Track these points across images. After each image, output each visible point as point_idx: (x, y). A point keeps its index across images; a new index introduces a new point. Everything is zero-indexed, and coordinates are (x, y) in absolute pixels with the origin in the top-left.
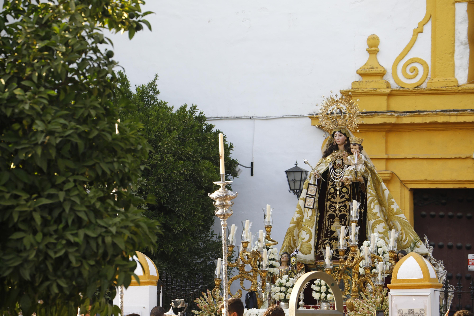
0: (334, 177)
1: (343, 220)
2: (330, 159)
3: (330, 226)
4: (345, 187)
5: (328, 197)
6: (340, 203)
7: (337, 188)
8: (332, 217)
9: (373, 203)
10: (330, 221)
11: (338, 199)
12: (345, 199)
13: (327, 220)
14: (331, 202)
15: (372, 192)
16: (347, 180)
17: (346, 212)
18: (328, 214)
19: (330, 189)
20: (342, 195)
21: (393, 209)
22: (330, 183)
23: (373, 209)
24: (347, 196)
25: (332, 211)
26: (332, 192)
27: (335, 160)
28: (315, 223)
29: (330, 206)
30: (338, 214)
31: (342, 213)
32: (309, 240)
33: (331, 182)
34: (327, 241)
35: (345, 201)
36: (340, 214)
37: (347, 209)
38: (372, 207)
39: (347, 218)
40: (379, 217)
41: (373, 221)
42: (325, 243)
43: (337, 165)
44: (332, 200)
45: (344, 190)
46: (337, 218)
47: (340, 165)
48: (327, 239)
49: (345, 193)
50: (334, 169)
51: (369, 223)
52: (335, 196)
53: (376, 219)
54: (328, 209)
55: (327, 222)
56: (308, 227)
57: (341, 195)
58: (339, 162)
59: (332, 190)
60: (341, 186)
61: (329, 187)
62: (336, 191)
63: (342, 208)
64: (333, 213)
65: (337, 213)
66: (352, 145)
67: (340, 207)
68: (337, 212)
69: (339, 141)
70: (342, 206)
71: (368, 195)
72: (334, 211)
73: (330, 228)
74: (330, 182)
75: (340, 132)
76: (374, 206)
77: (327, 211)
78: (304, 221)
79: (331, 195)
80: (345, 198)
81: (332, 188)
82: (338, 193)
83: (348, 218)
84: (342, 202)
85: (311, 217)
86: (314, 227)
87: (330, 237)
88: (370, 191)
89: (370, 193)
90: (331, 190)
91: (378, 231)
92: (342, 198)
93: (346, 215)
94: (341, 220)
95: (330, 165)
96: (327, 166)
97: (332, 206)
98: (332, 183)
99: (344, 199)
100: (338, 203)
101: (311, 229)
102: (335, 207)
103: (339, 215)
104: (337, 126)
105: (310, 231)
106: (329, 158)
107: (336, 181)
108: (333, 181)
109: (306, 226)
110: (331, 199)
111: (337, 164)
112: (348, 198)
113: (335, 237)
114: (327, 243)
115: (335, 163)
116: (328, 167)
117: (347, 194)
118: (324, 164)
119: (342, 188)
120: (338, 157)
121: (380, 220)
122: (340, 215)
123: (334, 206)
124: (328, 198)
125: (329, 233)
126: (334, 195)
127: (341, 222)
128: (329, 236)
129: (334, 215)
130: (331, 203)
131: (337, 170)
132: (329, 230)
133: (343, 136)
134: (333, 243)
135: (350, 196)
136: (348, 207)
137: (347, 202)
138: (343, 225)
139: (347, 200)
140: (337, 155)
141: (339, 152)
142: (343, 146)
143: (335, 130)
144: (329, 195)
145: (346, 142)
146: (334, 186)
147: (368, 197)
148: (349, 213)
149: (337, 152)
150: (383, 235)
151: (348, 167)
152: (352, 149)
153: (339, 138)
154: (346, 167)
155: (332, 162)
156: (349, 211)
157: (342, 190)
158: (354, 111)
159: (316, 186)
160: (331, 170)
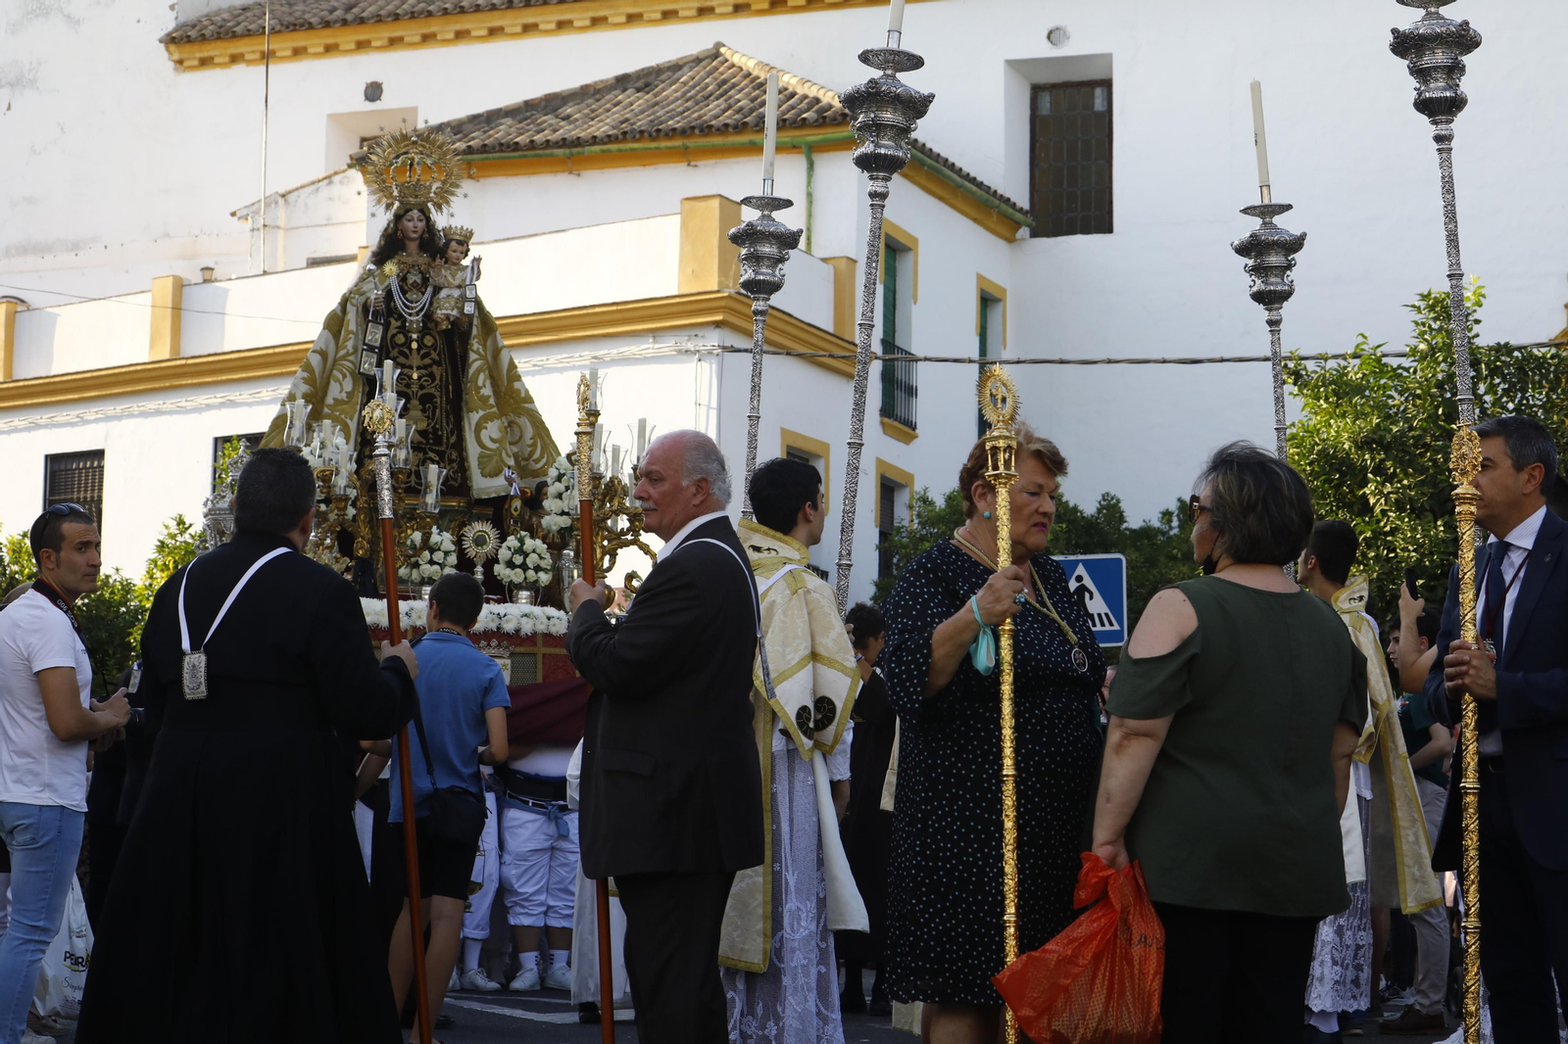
0: (403, 310)
2: (393, 269)
4: (431, 335)
5: (389, 352)
6: (419, 368)
7: (410, 334)
9: (479, 375)
11: (415, 360)
12: (430, 362)
14: (398, 363)
15: (481, 350)
16: (447, 317)
17: (434, 389)
19: (394, 336)
20: (424, 351)
21: (518, 390)
22: (394, 324)
23: (481, 388)
24: (434, 355)
25: (401, 384)
26: (399, 342)
27: (405, 272)
28: (358, 407)
30: (417, 392)
31: (425, 391)
33: (396, 320)
35: (430, 366)
36: (420, 393)
37: (436, 383)
38: (480, 383)
39: (436, 402)
40: (492, 407)
41: (481, 413)
43: (412, 285)
44: (401, 360)
45: (428, 341)
46: (415, 402)
47: (418, 284)
49: (428, 347)
50: (404, 292)
52: (407, 351)
56: (343, 416)
57: (422, 352)
58: (414, 278)
59: (400, 339)
60: (420, 332)
61: (392, 331)
62: (409, 341)
63: (425, 381)
64: (406, 390)
65: (415, 390)
66: (453, 244)
67: (419, 378)
68: (415, 388)
69: (415, 232)
70: (424, 376)
71: (473, 356)
72: (408, 386)
74: (393, 321)
75: (421, 210)
76: (484, 381)
79: (396, 350)
80: (431, 359)
81: (399, 333)
82: (414, 345)
84: (425, 367)
85: (350, 395)
88: (478, 349)
89: (477, 352)
91: (490, 437)
92: (423, 357)
93: (434, 397)
94: (424, 406)
95: (393, 282)
96: (386, 283)
97: (402, 374)
98: (399, 324)
99: (427, 361)
100: (415, 369)
101: (349, 421)
102: (410, 378)
103: (419, 395)
104: (416, 196)
105: (347, 425)
106: (390, 268)
107: (407, 317)
108: (402, 317)
109: (338, 413)
111: (410, 281)
112: (437, 358)
115: (404, 279)
116: (388, 287)
117: (435, 350)
118: (379, 279)
119: (423, 337)
120: (413, 266)
121: (495, 413)
122: (421, 395)
123: (405, 375)
124: (391, 355)
126: (405, 350)
127: (424, 411)
129: (408, 394)
130: (399, 367)
131: (412, 295)
135: (439, 355)
136: (438, 378)
137: (435, 368)
138: (428, 417)
139: (435, 362)
140: (410, 260)
141: (413, 254)
142: (417, 242)
143: (408, 207)
144: (393, 348)
145: (426, 235)
146: (403, 329)
147: (471, 360)
148: (441, 392)
149: (408, 256)
150: (497, 445)
151: (437, 290)
152: (455, 251)
153: (413, 225)
154: (430, 290)
155: (398, 275)
156: (440, 387)
157: (422, 340)
158: (450, 170)
159: (381, 326)
160: (397, 293)
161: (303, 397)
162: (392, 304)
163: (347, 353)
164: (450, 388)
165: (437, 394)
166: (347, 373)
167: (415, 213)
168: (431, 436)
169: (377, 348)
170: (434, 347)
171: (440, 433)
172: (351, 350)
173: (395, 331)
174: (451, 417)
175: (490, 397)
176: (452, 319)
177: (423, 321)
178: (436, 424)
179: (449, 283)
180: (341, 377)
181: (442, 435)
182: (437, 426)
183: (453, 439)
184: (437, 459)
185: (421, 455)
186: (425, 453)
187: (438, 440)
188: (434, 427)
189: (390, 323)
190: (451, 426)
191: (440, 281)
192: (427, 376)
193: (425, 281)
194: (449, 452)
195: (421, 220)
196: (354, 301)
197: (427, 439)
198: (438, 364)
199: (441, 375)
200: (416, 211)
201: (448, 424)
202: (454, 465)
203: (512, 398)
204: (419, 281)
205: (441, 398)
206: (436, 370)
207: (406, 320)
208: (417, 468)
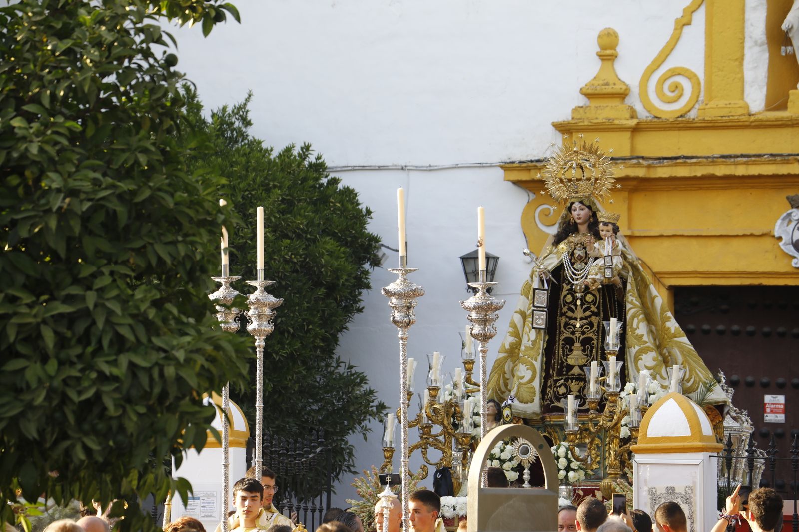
0: (571, 277)
1: (588, 348)
2: (565, 247)
3: (565, 358)
4: (590, 293)
5: (562, 309)
6: (581, 319)
7: (577, 295)
8: (570, 342)
9: (636, 319)
10: (567, 348)
11: (579, 313)
12: (590, 314)
13: (560, 348)
14: (567, 317)
15: (634, 301)
16: (595, 281)
17: (592, 334)
18: (562, 338)
19: (565, 296)
20: (586, 306)
21: (669, 328)
22: (566, 287)
23: (636, 329)
24: (593, 309)
25: (568, 332)
26: (568, 301)
27: (573, 248)
28: (541, 351)
29: (567, 325)
31: (585, 336)
32: (532, 380)
33: (567, 285)
34: (562, 382)
36: (582, 337)
37: (594, 329)
38: (635, 326)
39: (593, 344)
40: (646, 343)
41: (637, 348)
42: (558, 385)
43: (577, 257)
44: (570, 314)
45: (589, 298)
46: (577, 345)
47: (582, 257)
48: (562, 379)
49: (589, 303)
50: (573, 264)
51: (629, 352)
52: (574, 308)
53: (642, 346)
54: (562, 329)
55: (561, 350)
56: (530, 359)
57: (584, 307)
58: (579, 252)
59: (569, 299)
60: (583, 292)
61: (564, 293)
62: (575, 299)
63: (586, 328)
64: (571, 336)
65: (577, 336)
66: (601, 224)
67: (582, 327)
68: (578, 334)
69: (579, 218)
70: (585, 325)
71: (628, 306)
72: (573, 333)
73: (566, 361)
74: (564, 285)
75: (581, 202)
76: (638, 324)
77: (560, 333)
78: (523, 348)
79: (567, 307)
80: (591, 312)
81: (568, 294)
82: (579, 303)
84: (586, 318)
85: (534, 343)
86: (539, 358)
87: (567, 374)
88: (632, 300)
89: (631, 303)
90: (566, 299)
91: (645, 365)
92: (585, 311)
93: (592, 340)
94: (584, 347)
95: (565, 257)
96: (560, 259)
97: (569, 324)
98: (569, 287)
99: (588, 313)
100: (578, 320)
101: (534, 362)
102: (575, 327)
103: (581, 339)
104: (577, 192)
105: (533, 365)
106: (563, 246)
107: (575, 283)
108: (570, 282)
109: (526, 357)
110: (567, 312)
111: (576, 255)
112: (596, 310)
113: (574, 375)
114: (562, 384)
115: (572, 254)
116: (562, 260)
117: (594, 305)
118: (555, 255)
119: (585, 295)
120: (578, 243)
121: (649, 347)
122: (583, 339)
123: (572, 325)
124: (563, 311)
125: (565, 369)
126: (572, 306)
127: (584, 351)
128: (564, 373)
129: (573, 339)
130: (568, 320)
131: (578, 266)
132: (565, 364)
133: (587, 209)
134: (571, 386)
135: (598, 308)
137: (593, 318)
138: (587, 355)
139: (594, 314)
140: (576, 240)
141: (583, 236)
142: (586, 225)
143: (572, 200)
144: (564, 306)
146: (572, 292)
147: (627, 309)
148: (598, 336)
149: (576, 236)
150: (652, 371)
151: (595, 259)
152: (602, 231)
153: (579, 213)
154: (591, 261)
155: (568, 252)
156: (598, 332)
157: (585, 298)
158: (604, 169)
159: (546, 292)
160: (567, 265)
161: (510, 346)
162: (564, 273)
165: (594, 337)
167: (577, 205)
169: (546, 308)
170: (594, 302)
177: (585, 283)
179: (601, 254)
185: (582, 383)
191: (594, 254)
192: (587, 324)
193: (587, 254)
195: (582, 209)
199: (598, 323)
200: (577, 203)
204: (583, 255)
205: (598, 340)
206: (595, 320)
207: (573, 285)
208: (578, 394)
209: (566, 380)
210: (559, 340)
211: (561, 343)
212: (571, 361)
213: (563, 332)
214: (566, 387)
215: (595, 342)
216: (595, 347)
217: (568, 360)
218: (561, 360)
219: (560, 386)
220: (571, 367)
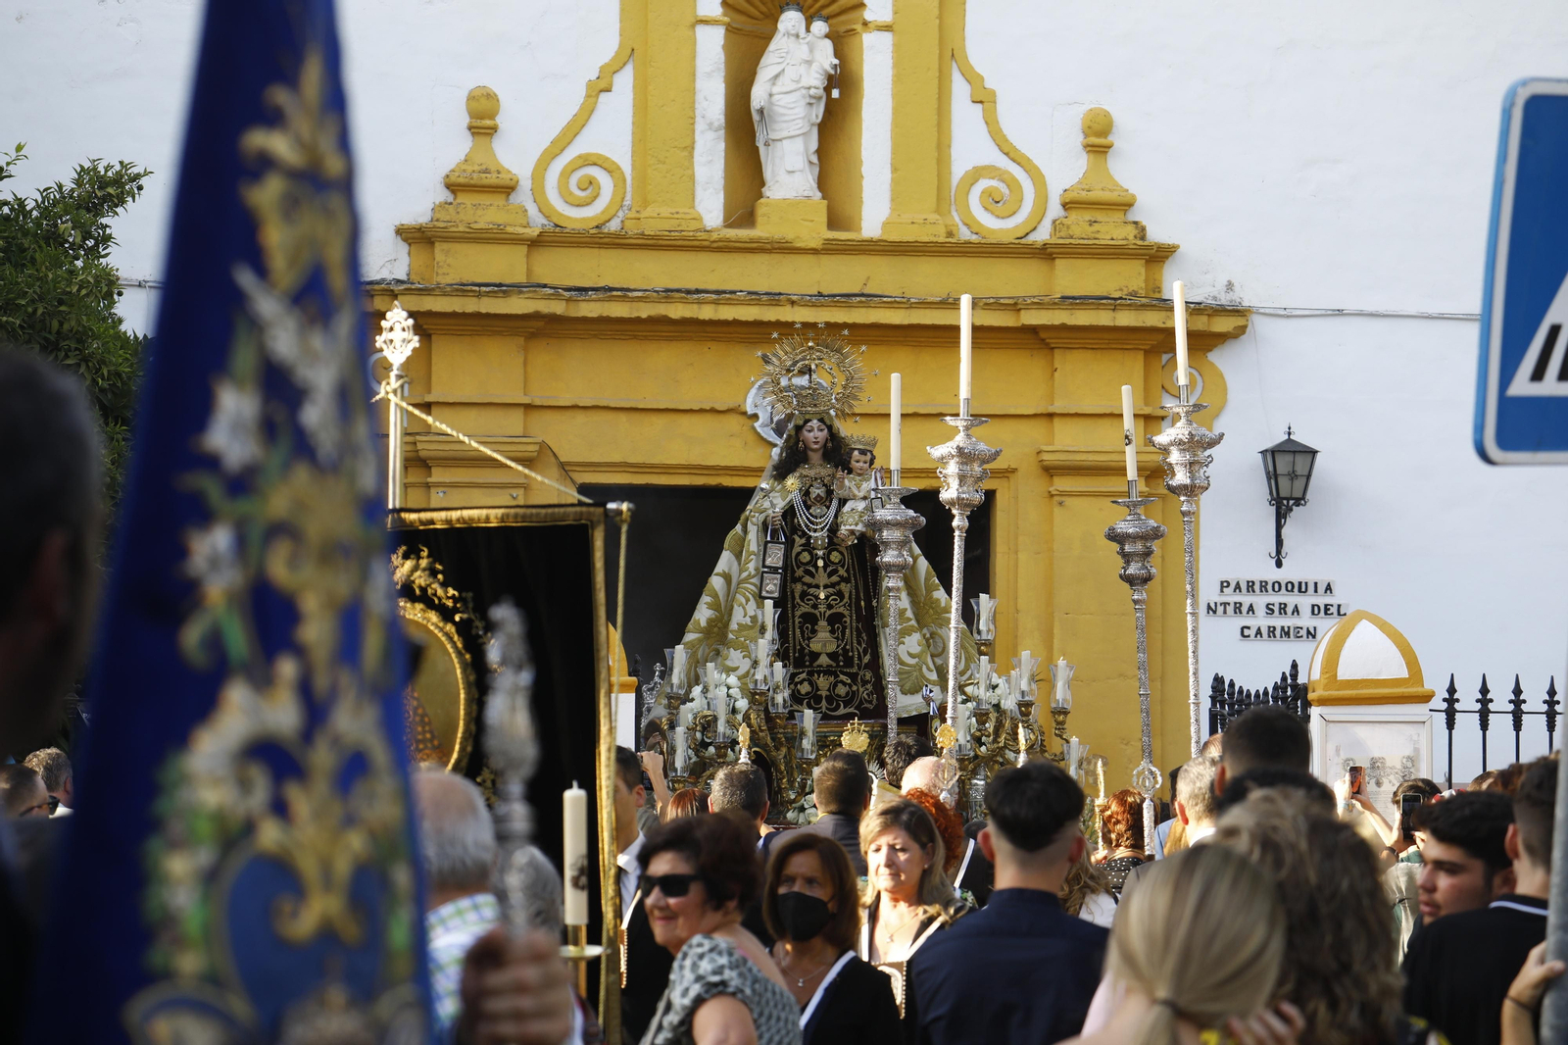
0: (807, 527)
1: (838, 628)
2: (795, 483)
3: (806, 642)
4: (837, 551)
5: (794, 572)
6: (826, 587)
7: (815, 551)
8: (810, 619)
10: (807, 628)
11: (822, 578)
12: (838, 579)
13: (796, 627)
14: (804, 584)
16: (852, 532)
17: (842, 608)
18: (798, 613)
19: (799, 554)
20: (831, 568)
21: (938, 600)
22: (799, 541)
24: (842, 572)
25: (809, 604)
26: (804, 561)
27: (807, 485)
29: (804, 595)
30: (825, 612)
31: (833, 610)
34: (804, 675)
35: (838, 583)
36: (828, 613)
37: (845, 600)
39: (845, 622)
40: (911, 620)
42: (796, 680)
43: (815, 499)
44: (807, 579)
45: (835, 557)
46: (823, 623)
47: (822, 497)
48: (803, 672)
49: (836, 564)
50: (808, 508)
52: (813, 570)
53: (905, 624)
54: (798, 600)
55: (798, 631)
57: (829, 570)
58: (817, 491)
59: (806, 557)
60: (826, 548)
61: (797, 549)
62: (814, 559)
63: (833, 599)
64: (813, 611)
65: (822, 610)
66: (856, 453)
67: (827, 598)
68: (822, 608)
69: (816, 443)
70: (832, 595)
72: (815, 606)
73: (809, 646)
74: (797, 539)
75: (821, 420)
77: (794, 607)
78: (734, 626)
79: (802, 569)
80: (839, 576)
81: (803, 550)
82: (820, 563)
83: (849, 622)
84: (833, 585)
85: (754, 619)
87: (811, 665)
90: (801, 557)
92: (830, 575)
93: (843, 616)
94: (833, 627)
95: (796, 497)
96: (788, 499)
97: (809, 594)
98: (803, 541)
99: (835, 578)
100: (822, 588)
102: (817, 597)
103: (827, 615)
104: (815, 405)
106: (792, 482)
107: (812, 534)
108: (804, 533)
109: (743, 639)
110: (805, 576)
111: (813, 496)
112: (845, 575)
113: (821, 666)
114: (804, 680)
115: (807, 493)
116: (791, 501)
117: (843, 566)
118: (779, 494)
119: (829, 553)
120: (816, 479)
121: (913, 626)
122: (830, 616)
123: (812, 595)
124: (797, 575)
125: (807, 657)
126: (811, 568)
127: (832, 632)
128: (807, 663)
129: (815, 615)
130: (805, 588)
131: (816, 510)
132: (806, 651)
133: (826, 431)
135: (847, 571)
136: (847, 595)
137: (843, 585)
138: (837, 638)
139: (843, 579)
140: (812, 473)
141: (816, 468)
142: (821, 452)
143: (807, 417)
144: (798, 567)
145: (830, 445)
146: (808, 547)
148: (851, 610)
149: (810, 468)
150: (917, 660)
151: (843, 502)
152: (858, 462)
153: (815, 434)
154: (835, 503)
155: (800, 490)
156: (849, 605)
157: (829, 557)
158: (851, 373)
159: (782, 546)
160: (800, 509)
161: (707, 623)
162: (796, 521)
163: (749, 575)
164: (863, 603)
165: (846, 613)
166: (750, 596)
167: (815, 423)
168: (841, 658)
169: (780, 568)
170: (842, 563)
171: (851, 654)
172: (753, 572)
173: (799, 549)
174: (864, 635)
175: (906, 609)
176: (857, 534)
177: (828, 536)
178: (846, 644)
179: (854, 496)
180: (744, 601)
181: (853, 657)
182: (848, 647)
183: (866, 659)
184: (849, 681)
185: (832, 679)
186: (837, 676)
187: (849, 662)
188: (844, 649)
189: (794, 540)
190: (864, 646)
191: (842, 493)
192: (835, 594)
193: (830, 493)
194: (861, 673)
195: (822, 430)
196: (754, 520)
197: (837, 662)
198: (847, 580)
199: (851, 592)
200: (815, 421)
201: (859, 643)
202: (869, 687)
203: (933, 608)
204: (823, 495)
205: (851, 617)
206: (845, 588)
207: (811, 536)
208: (828, 693)
209: (811, 674)
210: (794, 617)
211: (797, 620)
212: (815, 646)
213: (800, 605)
214: (811, 683)
215: (848, 619)
216: (849, 627)
217: (811, 645)
218: (800, 644)
219: (801, 683)
220: (815, 656)
